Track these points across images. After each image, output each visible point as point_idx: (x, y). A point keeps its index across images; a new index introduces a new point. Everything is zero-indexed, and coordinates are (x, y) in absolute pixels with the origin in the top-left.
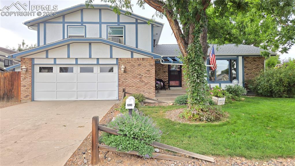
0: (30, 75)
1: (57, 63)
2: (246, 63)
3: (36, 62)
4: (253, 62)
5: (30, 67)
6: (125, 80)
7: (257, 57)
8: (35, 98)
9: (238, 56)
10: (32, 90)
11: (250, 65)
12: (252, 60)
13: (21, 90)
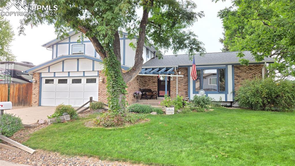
0: (38, 86)
1: (56, 76)
2: (240, 72)
3: (43, 75)
4: (249, 71)
5: (38, 79)
6: (103, 90)
7: (254, 65)
8: (41, 104)
9: (227, 65)
10: (39, 97)
11: (245, 74)
12: (247, 69)
13: (32, 97)
